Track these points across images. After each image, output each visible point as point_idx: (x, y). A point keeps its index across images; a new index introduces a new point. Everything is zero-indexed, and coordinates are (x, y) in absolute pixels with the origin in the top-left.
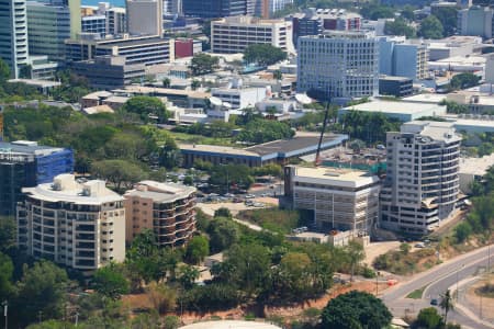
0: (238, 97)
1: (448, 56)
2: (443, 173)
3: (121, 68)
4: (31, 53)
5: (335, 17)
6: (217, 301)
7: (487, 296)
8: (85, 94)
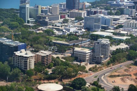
0: (70, 29)
1: (119, 20)
2: (106, 50)
3: (47, 22)
4: (30, 17)
5: (96, 10)
6: (52, 78)
7: (111, 78)
8: (39, 27)
